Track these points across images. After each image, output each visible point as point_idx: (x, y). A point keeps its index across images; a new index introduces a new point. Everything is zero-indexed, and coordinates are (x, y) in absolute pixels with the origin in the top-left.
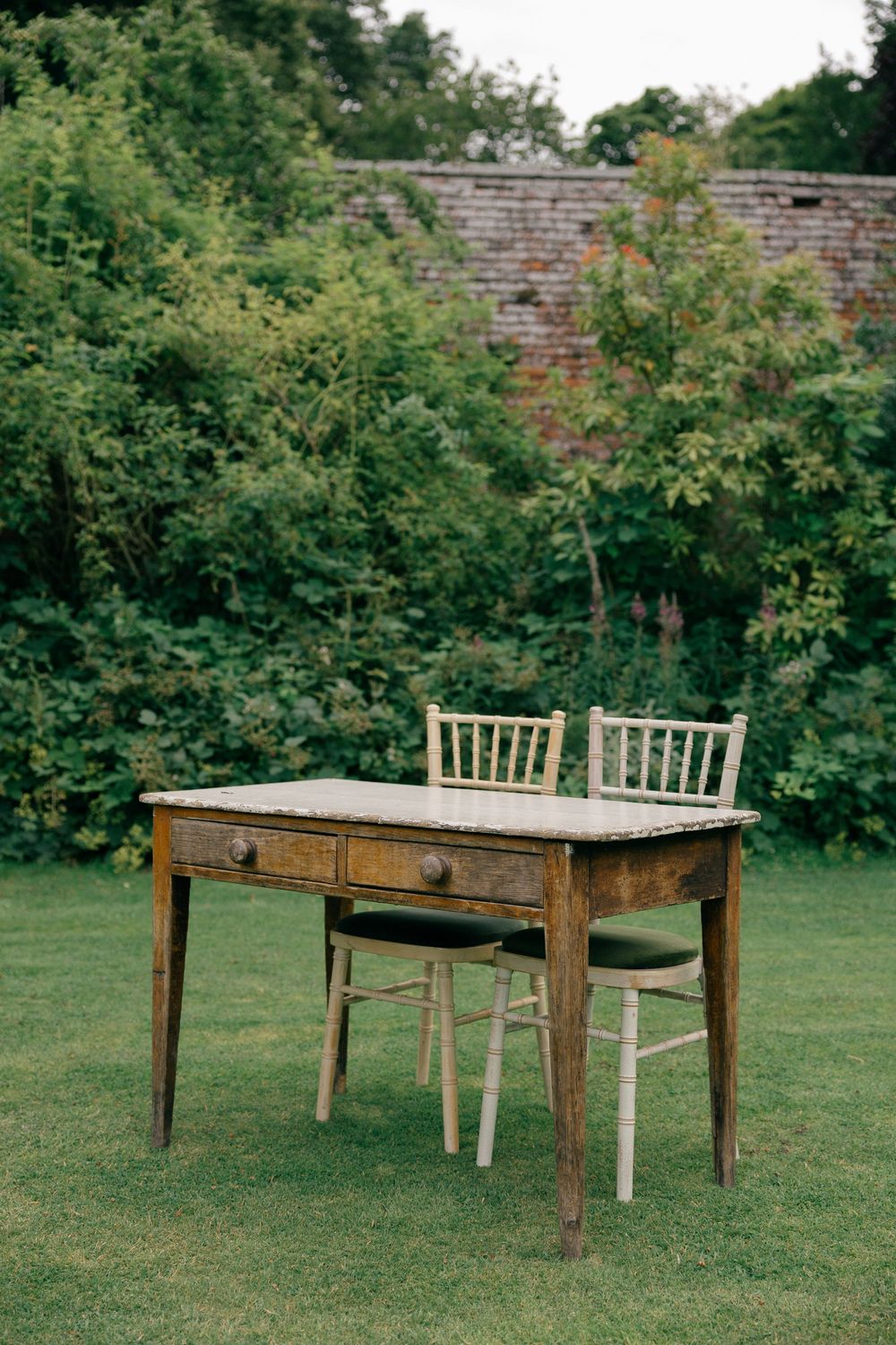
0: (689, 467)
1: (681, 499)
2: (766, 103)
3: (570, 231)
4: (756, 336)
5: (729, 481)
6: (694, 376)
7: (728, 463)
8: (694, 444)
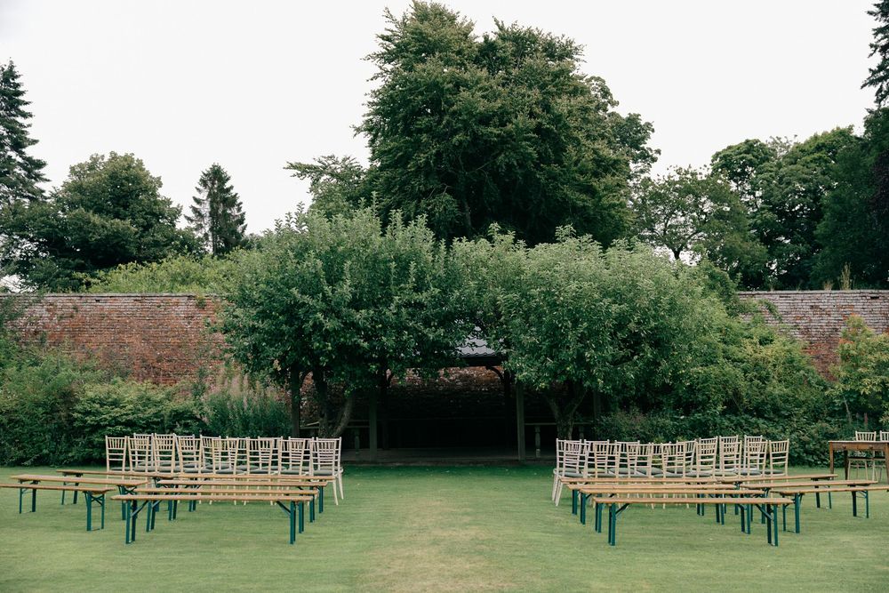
0: (865, 386)
1: (864, 393)
2: (807, 142)
3: (807, 308)
4: (877, 355)
5: (874, 389)
6: (864, 366)
7: (874, 385)
8: (866, 381)
